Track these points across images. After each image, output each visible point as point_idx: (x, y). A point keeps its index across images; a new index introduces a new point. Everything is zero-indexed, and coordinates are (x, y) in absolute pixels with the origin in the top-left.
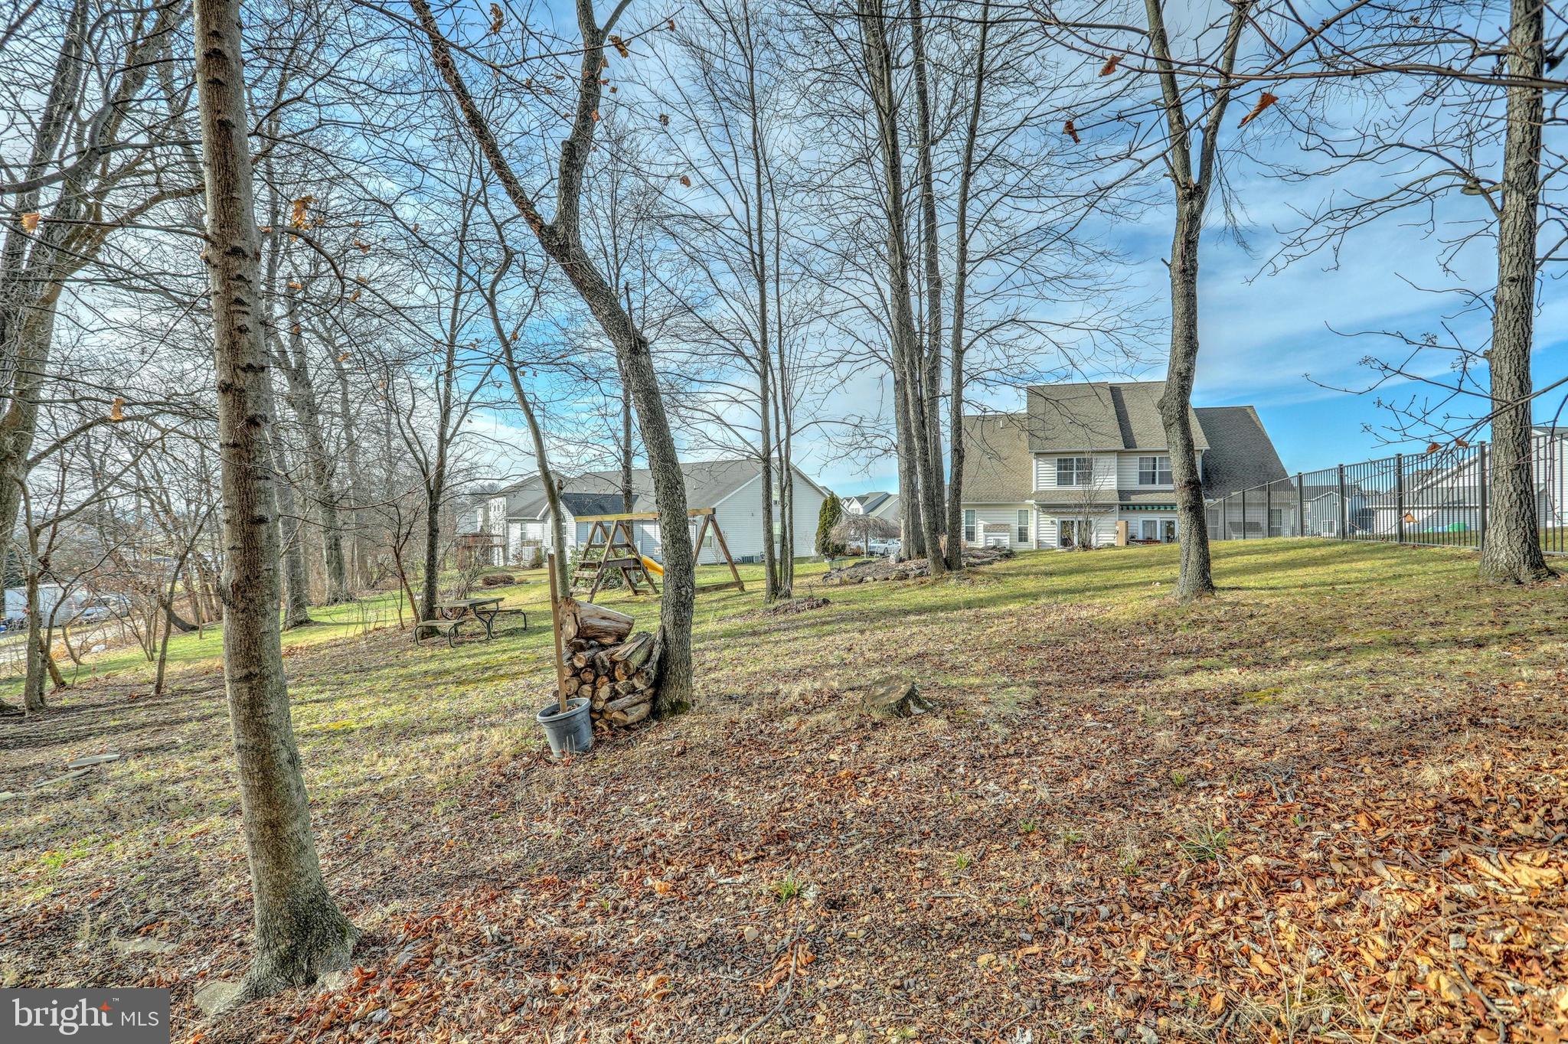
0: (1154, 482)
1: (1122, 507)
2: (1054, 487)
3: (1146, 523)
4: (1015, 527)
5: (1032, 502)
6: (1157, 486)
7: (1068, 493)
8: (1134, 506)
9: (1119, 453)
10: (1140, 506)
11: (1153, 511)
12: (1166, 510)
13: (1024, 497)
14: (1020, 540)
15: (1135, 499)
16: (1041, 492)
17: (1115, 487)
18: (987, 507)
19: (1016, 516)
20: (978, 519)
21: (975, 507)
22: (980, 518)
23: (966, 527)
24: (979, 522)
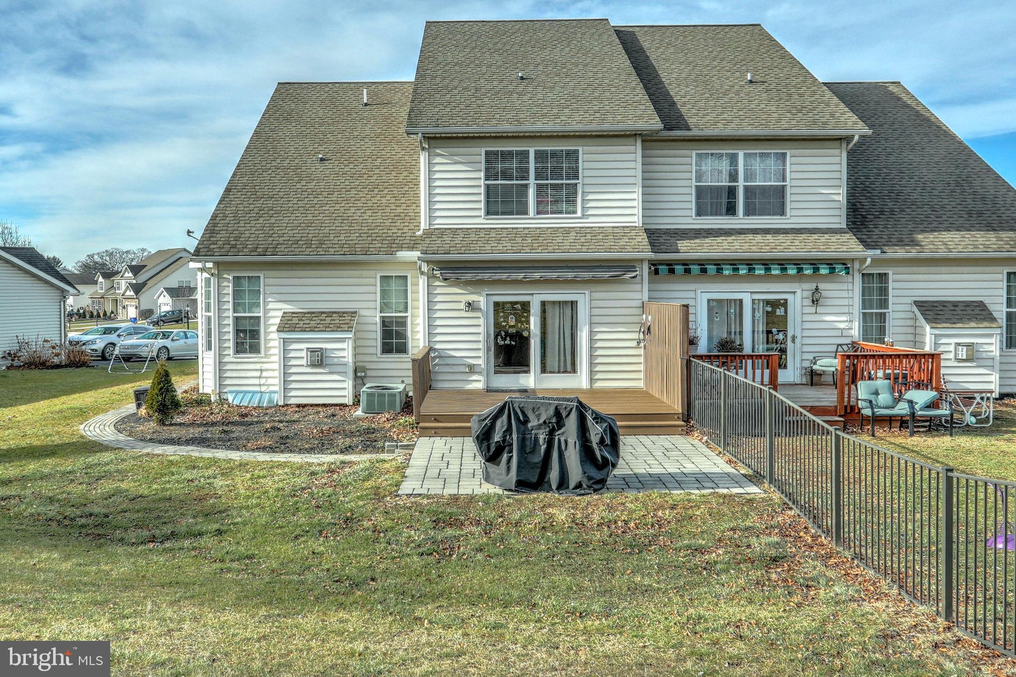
0: (731, 210)
1: (655, 268)
2: (479, 220)
3: (714, 306)
4: (373, 317)
5: (414, 255)
6: (740, 221)
7: (514, 233)
8: (686, 264)
9: (648, 140)
10: (703, 265)
11: (736, 277)
12: (767, 277)
13: (394, 245)
14: (387, 349)
15: (688, 249)
16: (442, 232)
17: (637, 220)
18: (292, 270)
19: (374, 291)
20: (270, 299)
21: (260, 270)
22: (275, 295)
23: (237, 319)
24: (271, 306)
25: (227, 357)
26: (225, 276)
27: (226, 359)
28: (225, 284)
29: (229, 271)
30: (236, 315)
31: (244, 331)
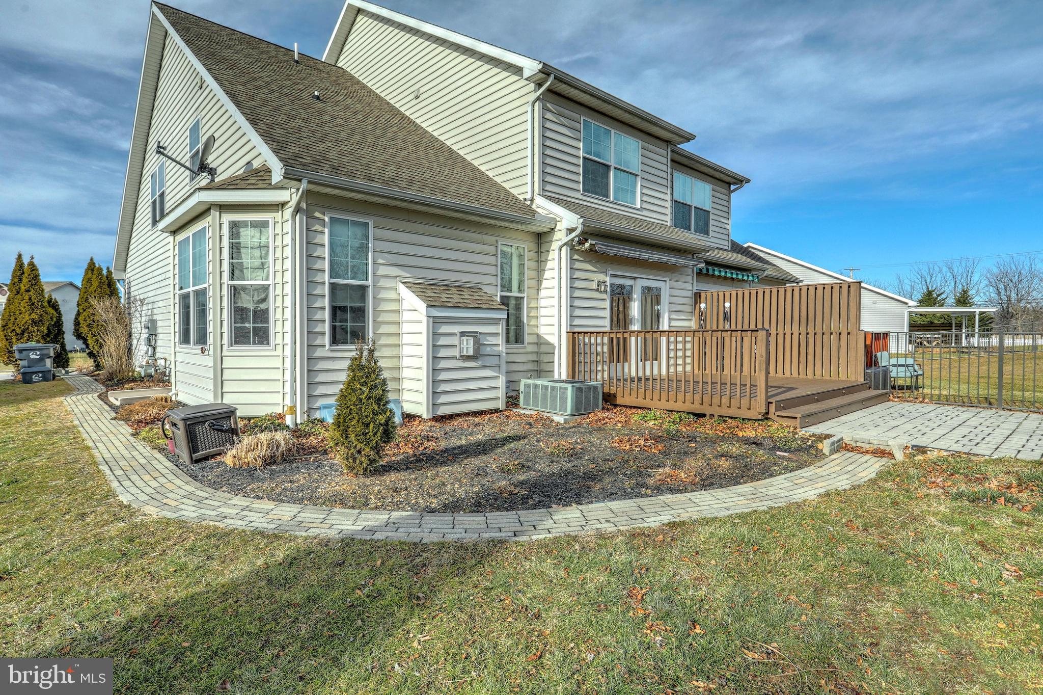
2: (578, 195)
4: (494, 296)
17: (667, 220)
18: (409, 221)
19: (495, 263)
20: (380, 261)
21: (368, 214)
22: (386, 255)
23: (334, 288)
24: (382, 271)
25: (319, 349)
26: (317, 214)
27: (319, 353)
28: (317, 227)
29: (324, 208)
30: (333, 281)
31: (344, 309)
